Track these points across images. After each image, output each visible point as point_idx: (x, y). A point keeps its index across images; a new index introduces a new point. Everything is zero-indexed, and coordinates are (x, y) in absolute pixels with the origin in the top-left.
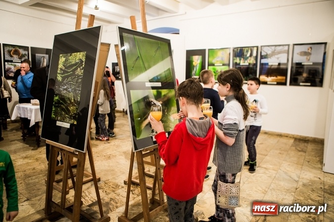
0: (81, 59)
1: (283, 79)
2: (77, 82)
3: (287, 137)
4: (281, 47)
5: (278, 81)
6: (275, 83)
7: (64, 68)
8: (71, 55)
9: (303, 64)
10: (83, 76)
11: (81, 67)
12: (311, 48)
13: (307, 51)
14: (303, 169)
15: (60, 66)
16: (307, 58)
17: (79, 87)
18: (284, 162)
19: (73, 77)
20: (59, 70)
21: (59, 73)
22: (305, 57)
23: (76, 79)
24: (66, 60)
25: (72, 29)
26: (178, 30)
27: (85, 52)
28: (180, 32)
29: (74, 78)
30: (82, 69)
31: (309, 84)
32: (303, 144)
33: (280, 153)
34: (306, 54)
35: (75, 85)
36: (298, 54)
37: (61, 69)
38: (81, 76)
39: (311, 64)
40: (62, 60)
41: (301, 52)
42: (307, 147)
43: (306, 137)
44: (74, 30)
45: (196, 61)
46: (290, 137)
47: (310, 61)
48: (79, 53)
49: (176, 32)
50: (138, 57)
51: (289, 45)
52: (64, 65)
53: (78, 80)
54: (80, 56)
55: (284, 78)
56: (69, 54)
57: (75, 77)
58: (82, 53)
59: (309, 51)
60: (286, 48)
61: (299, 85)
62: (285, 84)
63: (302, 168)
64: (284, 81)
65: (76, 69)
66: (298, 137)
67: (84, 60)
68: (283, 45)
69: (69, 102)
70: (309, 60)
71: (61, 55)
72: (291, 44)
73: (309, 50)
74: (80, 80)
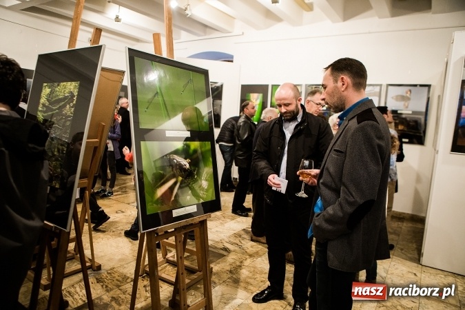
0: (71, 92)
2: (64, 126)
4: (371, 88)
7: (47, 104)
8: (58, 85)
9: (399, 112)
10: (73, 117)
11: (71, 104)
12: (410, 91)
13: (405, 95)
14: (393, 260)
15: (43, 100)
16: (404, 105)
17: (65, 133)
19: (59, 118)
20: (41, 105)
21: (41, 111)
22: (402, 103)
23: (64, 120)
24: (52, 92)
25: (64, 47)
26: (232, 57)
27: (79, 82)
28: (234, 60)
29: (60, 120)
30: (72, 107)
31: (407, 140)
32: (397, 223)
34: (403, 98)
35: (61, 129)
36: (392, 98)
37: (44, 105)
38: (69, 116)
39: (410, 112)
40: (46, 91)
41: (397, 96)
42: (401, 227)
43: (400, 214)
44: (65, 48)
45: (254, 101)
47: (409, 109)
48: (69, 83)
49: (229, 59)
50: (157, 93)
51: (381, 85)
52: (48, 100)
53: (65, 122)
54: (71, 87)
56: (56, 84)
57: (62, 118)
58: (74, 83)
59: (408, 95)
60: (377, 89)
63: (392, 258)
65: (64, 106)
67: (76, 94)
68: (373, 85)
69: (50, 154)
70: (407, 107)
71: (45, 84)
72: (384, 83)
73: (407, 93)
74: (68, 123)
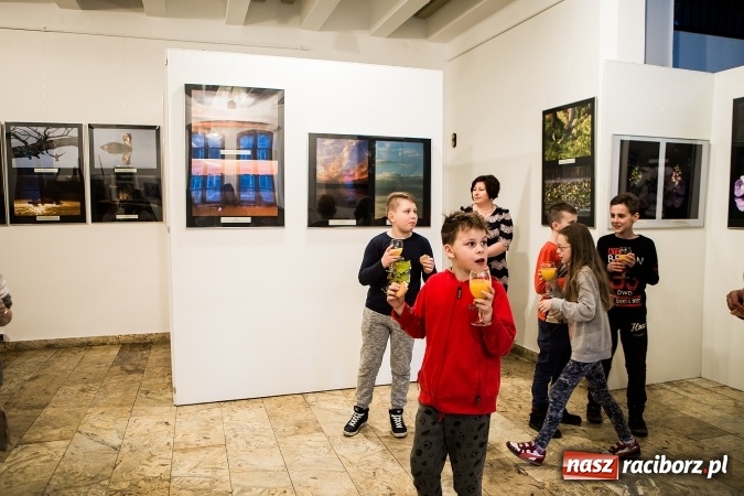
1: (75, 208)
3: (104, 344)
4: (61, 131)
5: (64, 213)
6: (58, 218)
9: (117, 171)
14: (134, 412)
18: (90, 410)
22: (120, 156)
31: (136, 217)
32: (139, 353)
33: (83, 391)
39: (135, 171)
42: (147, 359)
43: (145, 337)
46: (112, 344)
55: (78, 204)
60: (74, 133)
61: (115, 220)
62: (81, 219)
63: (131, 412)
64: (78, 213)
66: (130, 340)
68: (66, 126)
72: (85, 123)
